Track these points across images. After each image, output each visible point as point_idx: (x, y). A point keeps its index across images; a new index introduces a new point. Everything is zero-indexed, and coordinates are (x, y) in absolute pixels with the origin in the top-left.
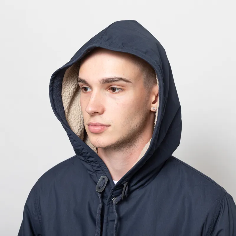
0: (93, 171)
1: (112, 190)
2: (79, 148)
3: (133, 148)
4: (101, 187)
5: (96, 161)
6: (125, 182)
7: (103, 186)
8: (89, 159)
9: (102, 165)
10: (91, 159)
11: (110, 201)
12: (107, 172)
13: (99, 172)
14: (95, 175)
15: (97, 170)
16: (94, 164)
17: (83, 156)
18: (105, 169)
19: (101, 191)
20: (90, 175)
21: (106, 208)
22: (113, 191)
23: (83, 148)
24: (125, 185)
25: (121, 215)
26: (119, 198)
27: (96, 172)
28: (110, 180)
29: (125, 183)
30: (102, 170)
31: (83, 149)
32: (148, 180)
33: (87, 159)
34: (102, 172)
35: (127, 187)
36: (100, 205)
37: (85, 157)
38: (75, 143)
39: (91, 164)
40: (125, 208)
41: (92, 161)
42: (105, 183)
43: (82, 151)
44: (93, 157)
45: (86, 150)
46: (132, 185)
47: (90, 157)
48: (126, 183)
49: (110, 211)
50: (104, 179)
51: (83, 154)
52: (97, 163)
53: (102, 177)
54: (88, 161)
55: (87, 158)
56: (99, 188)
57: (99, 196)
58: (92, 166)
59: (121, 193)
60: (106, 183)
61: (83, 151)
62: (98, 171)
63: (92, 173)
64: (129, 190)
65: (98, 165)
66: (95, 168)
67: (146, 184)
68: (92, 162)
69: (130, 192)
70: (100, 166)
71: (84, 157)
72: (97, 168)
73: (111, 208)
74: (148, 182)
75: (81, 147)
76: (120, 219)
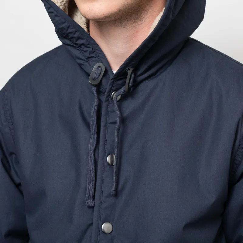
0: (84, 58)
1: (112, 80)
2: (63, 25)
3: (139, 22)
4: (96, 78)
5: (88, 43)
6: (129, 68)
7: (99, 76)
8: (77, 42)
9: (97, 50)
10: (80, 42)
11: (109, 96)
12: (103, 58)
13: (93, 59)
14: (86, 63)
15: (90, 56)
16: (85, 49)
17: (69, 37)
18: (101, 55)
19: (96, 83)
20: (80, 65)
21: (104, 105)
22: (113, 82)
23: (68, 25)
24: (129, 72)
25: (125, 114)
26: (121, 91)
27: (89, 59)
28: (108, 69)
29: (129, 70)
30: (97, 56)
31: (69, 27)
32: (161, 68)
33: (74, 42)
34: (96, 59)
35: (133, 76)
36: (96, 102)
37: (72, 40)
38: (57, 19)
39: (81, 48)
40: (130, 106)
41: (83, 44)
42: (101, 72)
43: (67, 30)
44: (83, 39)
45: (72, 28)
46: (139, 73)
47: (78, 38)
48: (132, 70)
49: (110, 109)
50: (99, 67)
51: (69, 34)
52: (89, 47)
53: (96, 65)
54: (77, 44)
55: (75, 40)
56: (94, 79)
57: (94, 90)
58: (83, 51)
59: (124, 84)
60: (103, 73)
61: (70, 30)
62: (91, 58)
63: (83, 61)
64: (134, 81)
65: (90, 49)
66: (87, 54)
67: (158, 73)
68: (83, 46)
69: (136, 84)
70: (94, 50)
71: (70, 40)
72: (89, 55)
73: (111, 105)
74: (161, 71)
75: (66, 24)
76: (123, 120)
